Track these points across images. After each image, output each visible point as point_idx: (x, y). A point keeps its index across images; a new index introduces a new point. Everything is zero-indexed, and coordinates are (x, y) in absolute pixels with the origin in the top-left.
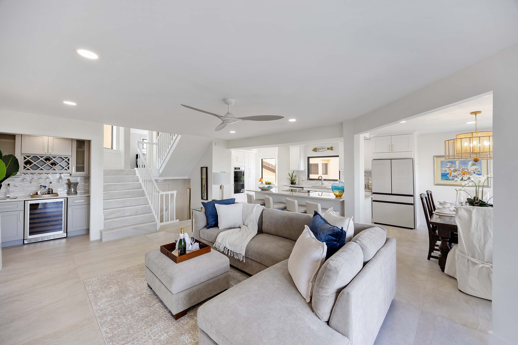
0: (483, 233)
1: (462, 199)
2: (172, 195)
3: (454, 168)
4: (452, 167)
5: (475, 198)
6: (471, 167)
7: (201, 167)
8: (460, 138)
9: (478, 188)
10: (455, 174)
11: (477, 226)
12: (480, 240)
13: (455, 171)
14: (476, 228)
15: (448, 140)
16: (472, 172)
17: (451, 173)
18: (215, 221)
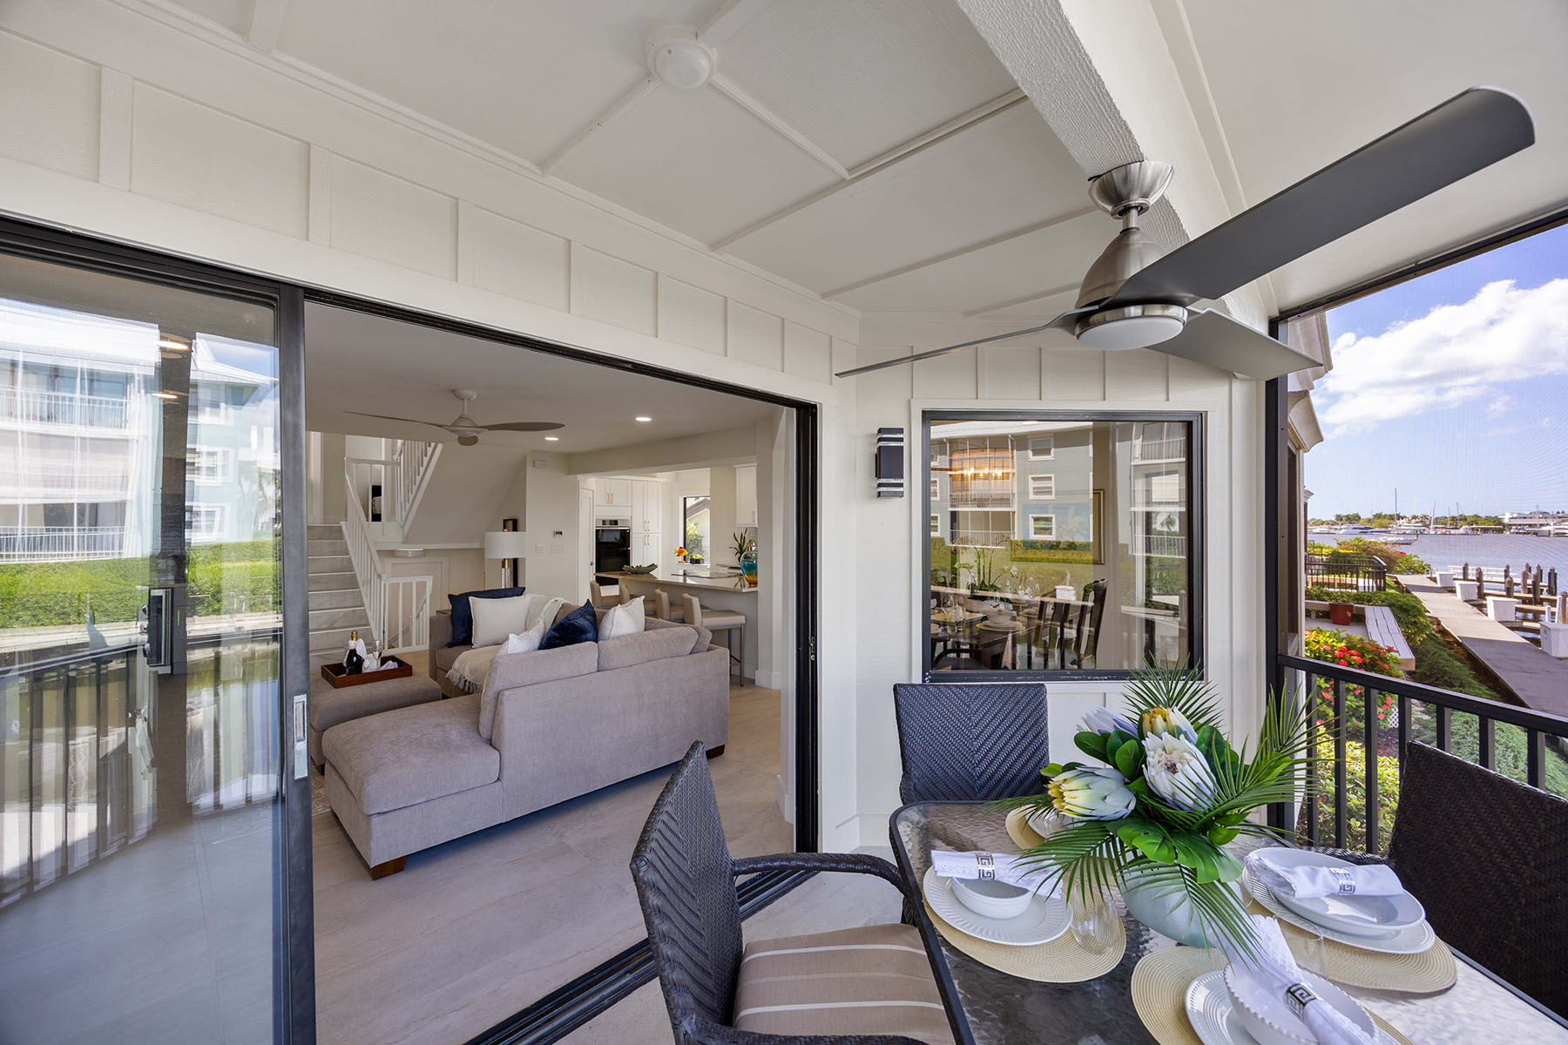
2: (422, 586)
7: (504, 520)
18: (466, 632)
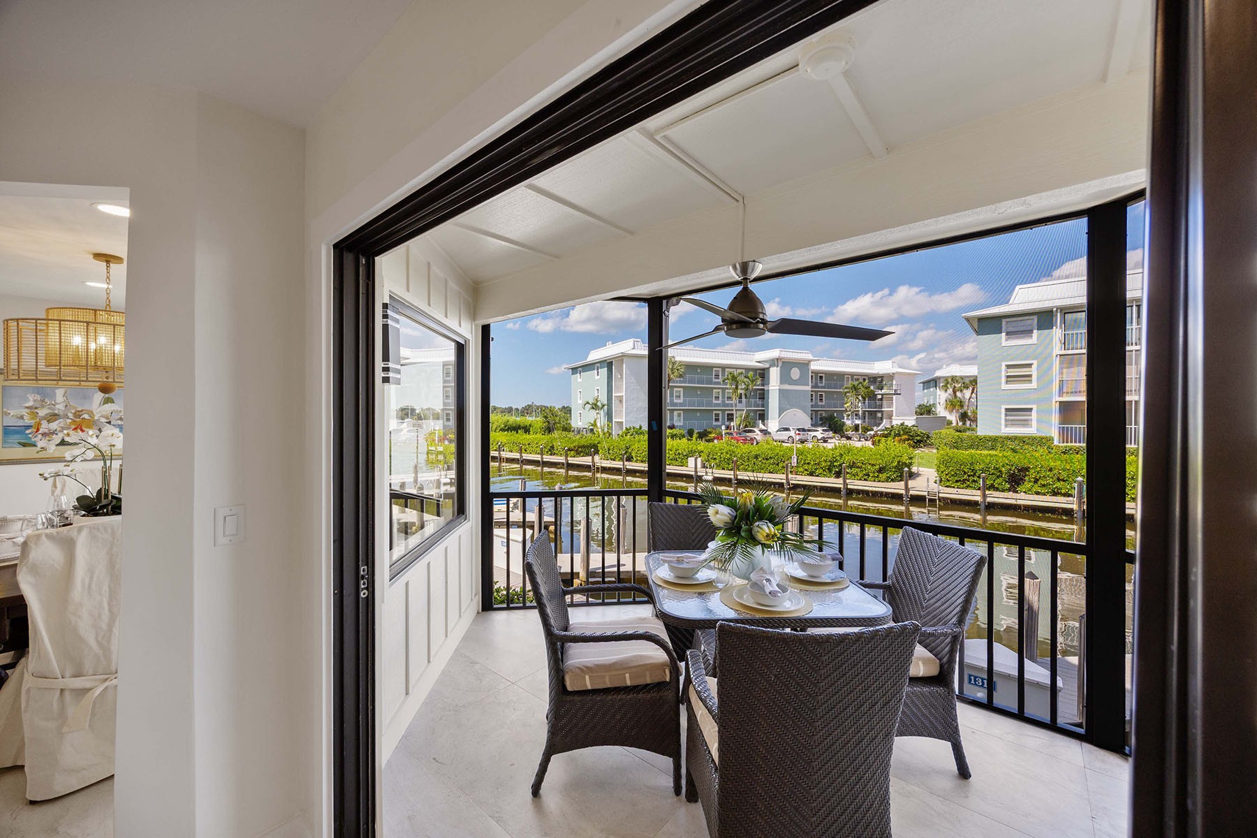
0: (107, 595)
1: (64, 499)
3: (49, 408)
4: (43, 407)
5: (99, 492)
6: (101, 408)
8: (57, 320)
9: (108, 463)
10: (54, 426)
11: (92, 578)
12: (100, 616)
13: (53, 417)
14: (86, 587)
15: (17, 317)
16: (104, 420)
17: (39, 424)
